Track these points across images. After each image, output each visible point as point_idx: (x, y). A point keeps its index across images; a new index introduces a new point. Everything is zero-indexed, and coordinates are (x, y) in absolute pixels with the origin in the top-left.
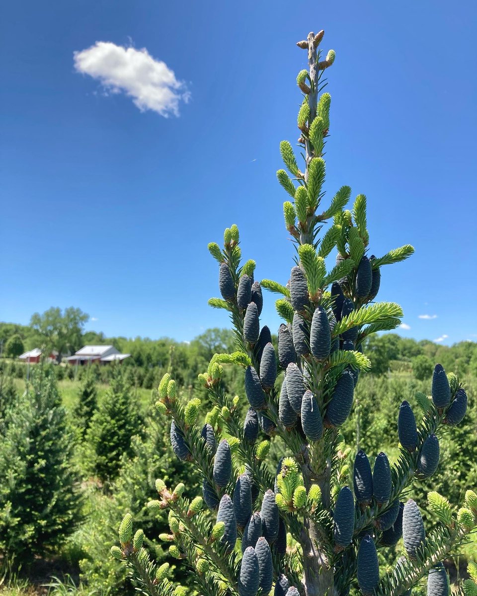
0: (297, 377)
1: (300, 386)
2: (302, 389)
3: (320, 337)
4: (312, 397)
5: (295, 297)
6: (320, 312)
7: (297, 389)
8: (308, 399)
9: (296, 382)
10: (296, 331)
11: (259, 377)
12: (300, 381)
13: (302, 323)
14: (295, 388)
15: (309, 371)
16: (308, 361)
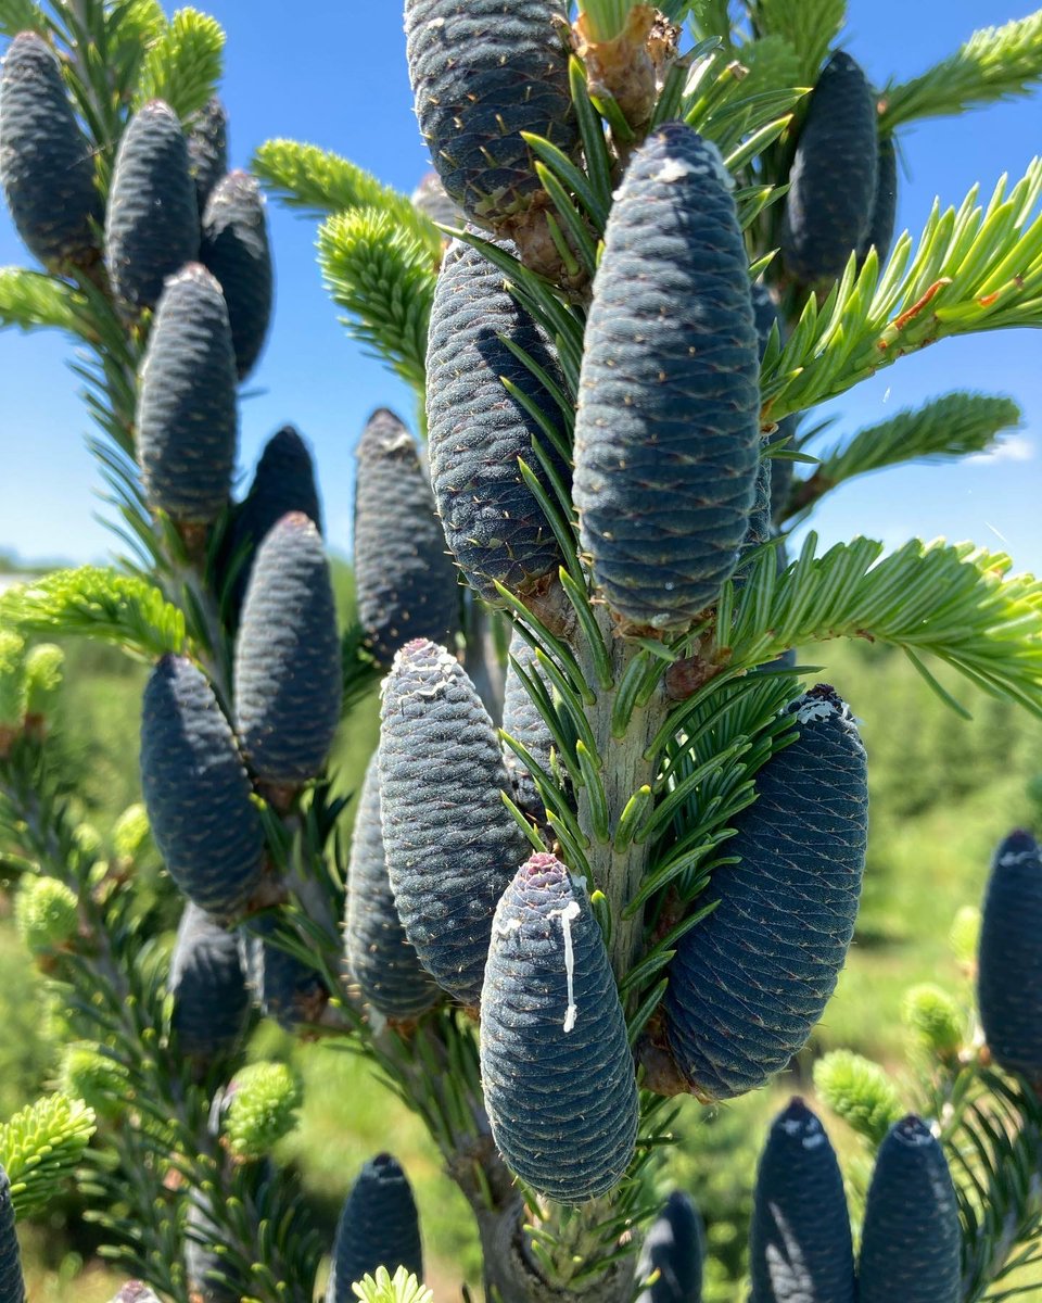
0: (454, 748)
1: (477, 812)
2: (493, 832)
3: (676, 405)
4: (572, 910)
5: (444, 69)
6: (673, 169)
7: (453, 833)
8: (537, 935)
9: (450, 779)
10: (455, 388)
11: (231, 722)
12: (481, 772)
13: (504, 325)
14: (439, 823)
15: (544, 700)
16: (544, 627)
